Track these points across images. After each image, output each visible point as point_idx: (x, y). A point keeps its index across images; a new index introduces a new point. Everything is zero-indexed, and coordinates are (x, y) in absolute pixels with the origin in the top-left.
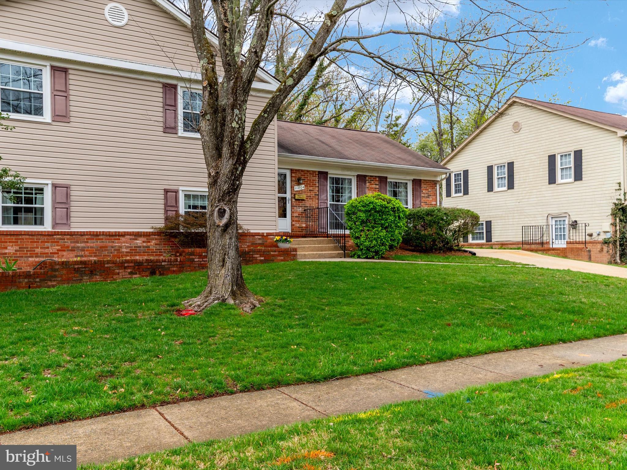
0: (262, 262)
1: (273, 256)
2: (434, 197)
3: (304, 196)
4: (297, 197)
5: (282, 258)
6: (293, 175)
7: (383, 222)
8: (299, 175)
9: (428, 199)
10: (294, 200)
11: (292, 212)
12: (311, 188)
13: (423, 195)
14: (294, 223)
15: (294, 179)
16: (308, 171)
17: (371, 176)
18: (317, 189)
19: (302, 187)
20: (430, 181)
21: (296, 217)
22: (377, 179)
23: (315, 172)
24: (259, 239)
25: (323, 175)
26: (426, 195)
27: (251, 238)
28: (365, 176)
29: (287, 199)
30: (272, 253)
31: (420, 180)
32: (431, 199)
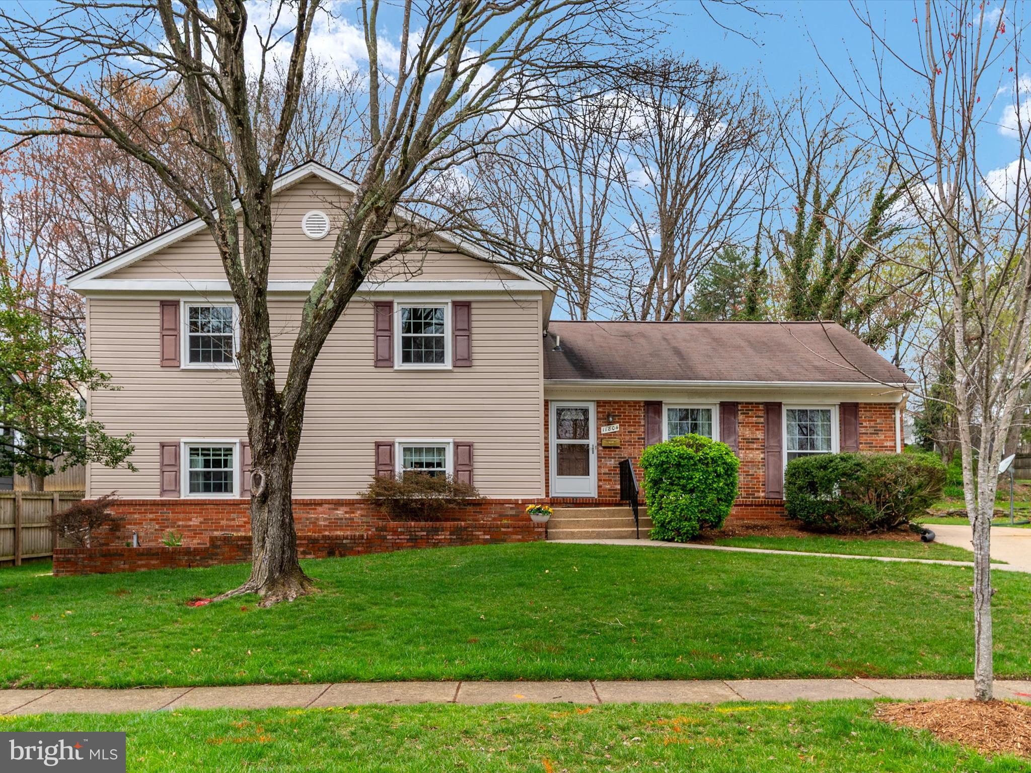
0: (486, 542)
1: (505, 533)
2: (890, 433)
3: (616, 442)
4: (604, 443)
5: (520, 537)
6: (600, 410)
7: (684, 481)
8: (608, 409)
9: (875, 437)
10: (601, 448)
11: (599, 467)
12: (632, 429)
13: (863, 430)
14: (601, 483)
15: (601, 415)
16: (625, 402)
17: (747, 403)
18: (642, 429)
19: (616, 428)
20: (881, 404)
21: (605, 474)
22: (761, 407)
23: (639, 402)
24: (511, 508)
25: (654, 407)
26: (871, 430)
27: (499, 507)
28: (736, 404)
29: (591, 447)
30: (503, 529)
31: (856, 405)
32: (883, 437)
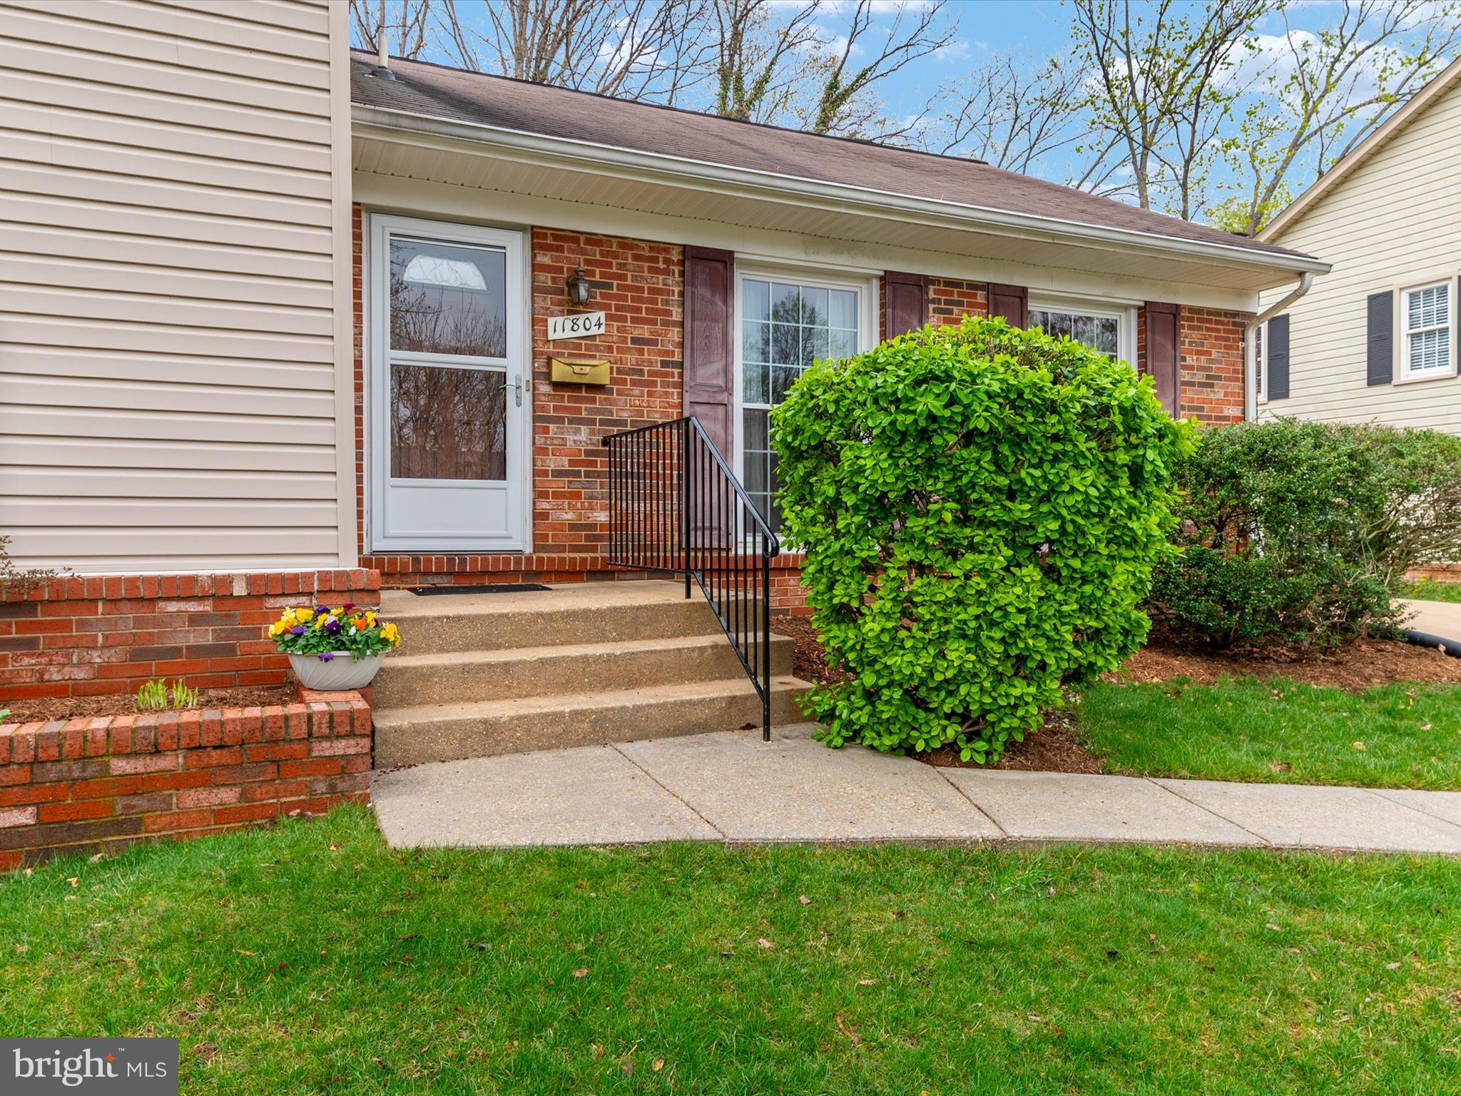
2: (1235, 387)
3: (600, 370)
4: (560, 371)
5: (228, 796)
6: (545, 259)
7: (1021, 509)
8: (571, 259)
9: (1207, 394)
10: (545, 388)
11: (538, 451)
12: (644, 331)
13: (1186, 375)
14: (544, 505)
15: (546, 279)
16: (625, 243)
17: (947, 282)
18: (674, 335)
19: (594, 323)
20: (1218, 313)
21: (558, 473)
22: (981, 297)
23: (664, 248)
24: (195, 619)
25: (709, 267)
26: (1200, 377)
27: (129, 615)
28: (922, 282)
29: (510, 381)
30: (121, 766)
31: (1175, 310)
32: (1221, 395)
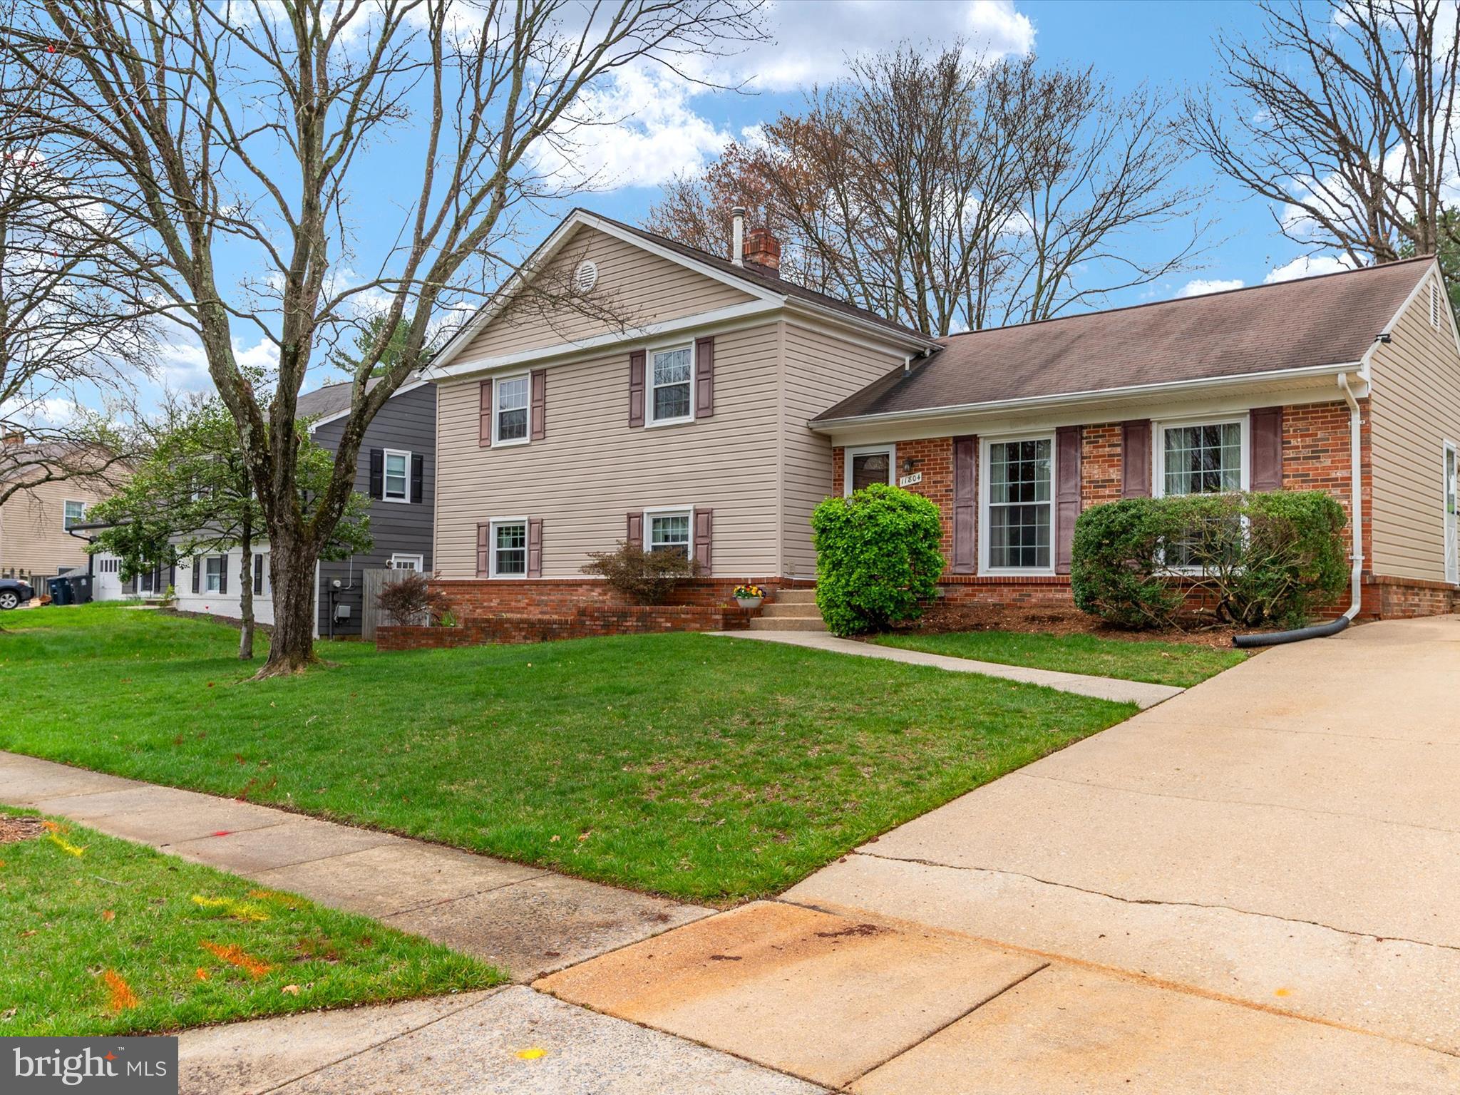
6: (901, 454)
9: (1313, 464)
12: (938, 478)
13: (1290, 454)
15: (902, 462)
17: (1096, 426)
18: (951, 477)
19: (917, 477)
22: (1118, 430)
23: (946, 439)
25: (967, 445)
26: (1306, 453)
28: (1079, 429)
31: (1278, 411)
32: (1328, 463)
